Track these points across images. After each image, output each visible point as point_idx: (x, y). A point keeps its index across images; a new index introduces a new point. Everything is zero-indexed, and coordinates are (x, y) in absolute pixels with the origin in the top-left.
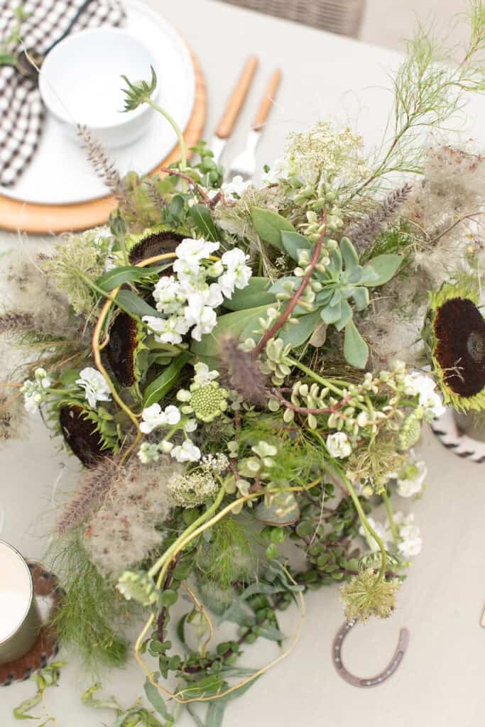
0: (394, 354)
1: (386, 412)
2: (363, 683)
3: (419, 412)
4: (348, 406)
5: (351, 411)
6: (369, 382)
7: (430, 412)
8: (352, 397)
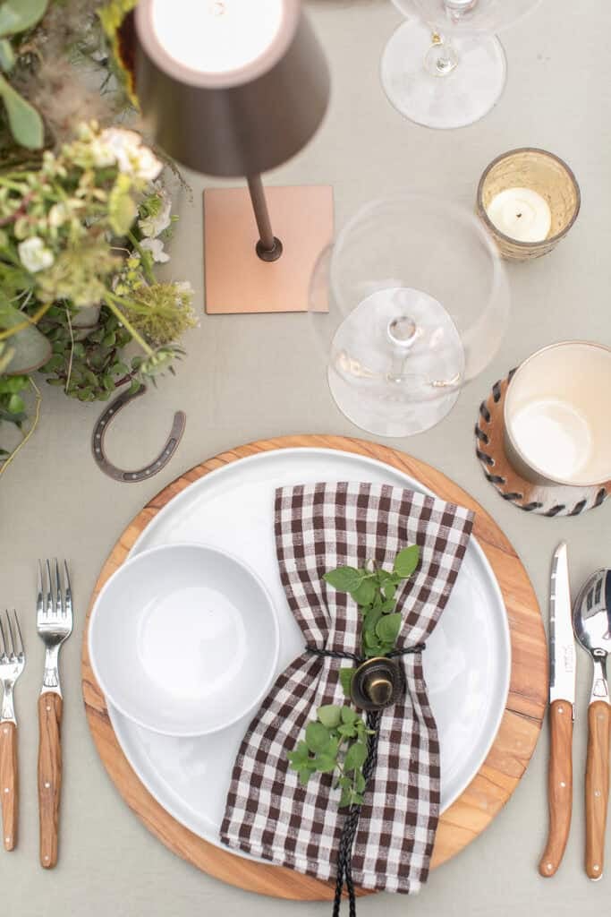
0: (74, 114)
1: (83, 198)
2: (127, 476)
3: (123, 182)
4: (33, 204)
5: (39, 209)
6: (51, 164)
7: (137, 179)
8: (35, 192)
